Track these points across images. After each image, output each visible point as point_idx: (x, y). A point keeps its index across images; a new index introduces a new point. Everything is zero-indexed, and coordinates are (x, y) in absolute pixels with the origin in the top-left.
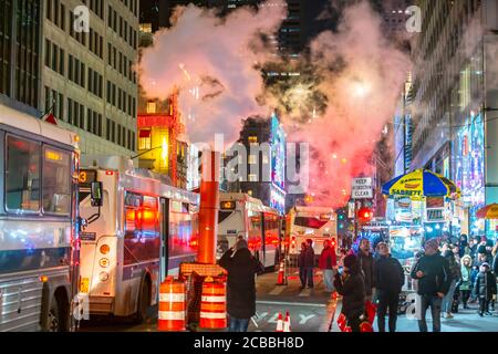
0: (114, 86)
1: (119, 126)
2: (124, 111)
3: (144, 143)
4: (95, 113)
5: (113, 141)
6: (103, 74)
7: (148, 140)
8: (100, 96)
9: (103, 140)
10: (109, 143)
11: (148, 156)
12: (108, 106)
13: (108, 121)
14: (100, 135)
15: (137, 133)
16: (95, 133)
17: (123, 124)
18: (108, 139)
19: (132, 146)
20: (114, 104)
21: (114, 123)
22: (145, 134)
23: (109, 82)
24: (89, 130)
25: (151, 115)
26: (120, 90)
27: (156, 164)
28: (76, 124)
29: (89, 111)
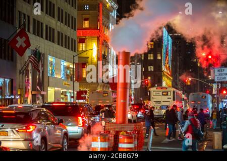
0: (62, 11)
1: (66, 36)
2: (69, 26)
3: (82, 47)
4: (50, 28)
5: (62, 46)
6: (55, 3)
7: (84, 45)
8: (54, 17)
9: (56, 46)
10: (59, 47)
11: (84, 55)
12: (59, 23)
13: (59, 32)
14: (53, 42)
15: (77, 41)
16: (50, 40)
17: (68, 34)
18: (59, 44)
19: (74, 49)
20: (62, 22)
21: (62, 34)
22: (82, 41)
23: (59, 8)
24: (46, 39)
25: (86, 29)
26: (66, 13)
27: (89, 60)
28: (38, 35)
29: (46, 26)
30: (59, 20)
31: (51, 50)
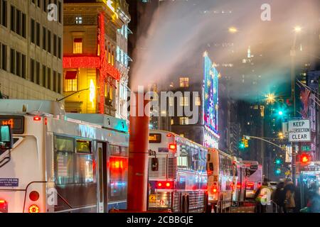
0: (38, 25)
1: (44, 67)
2: (49, 51)
3: (71, 85)
4: (18, 54)
5: (38, 83)
6: (26, 12)
7: (75, 81)
8: (24, 36)
9: (27, 82)
10: (33, 85)
11: (75, 98)
12: (33, 46)
13: (32, 62)
14: (23, 76)
15: (63, 75)
16: (18, 74)
17: (48, 65)
18: (32, 81)
19: (58, 89)
20: (38, 44)
21: (38, 64)
22: (71, 75)
23: (33, 21)
24: (12, 72)
25: (78, 55)
26: (44, 29)
27: (83, 107)
29: (12, 51)
30: (33, 41)
31: (20, 90)
